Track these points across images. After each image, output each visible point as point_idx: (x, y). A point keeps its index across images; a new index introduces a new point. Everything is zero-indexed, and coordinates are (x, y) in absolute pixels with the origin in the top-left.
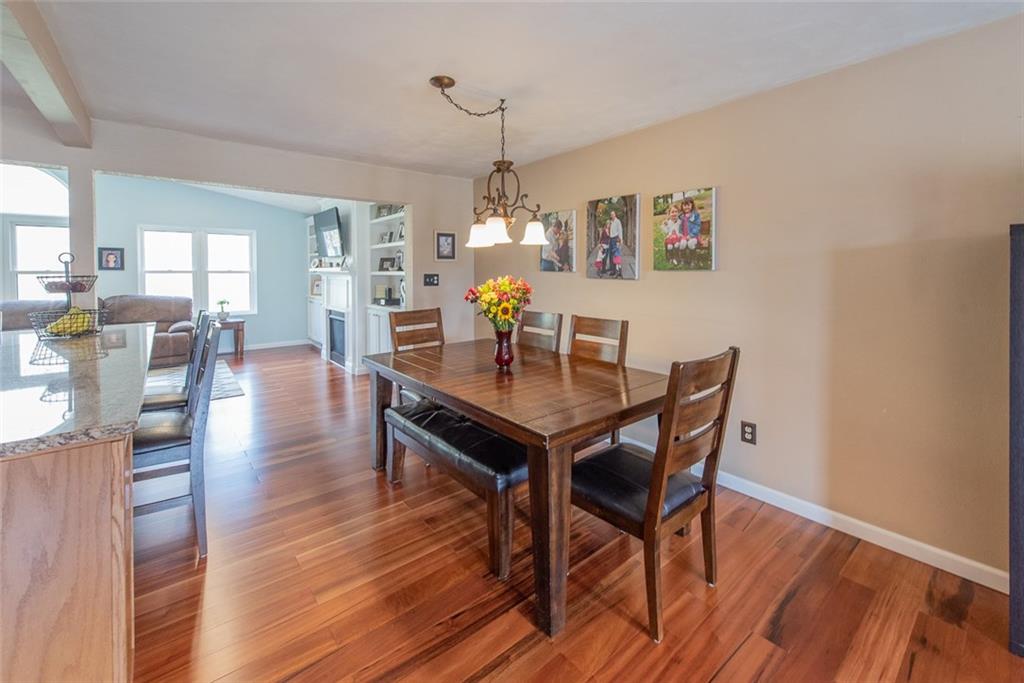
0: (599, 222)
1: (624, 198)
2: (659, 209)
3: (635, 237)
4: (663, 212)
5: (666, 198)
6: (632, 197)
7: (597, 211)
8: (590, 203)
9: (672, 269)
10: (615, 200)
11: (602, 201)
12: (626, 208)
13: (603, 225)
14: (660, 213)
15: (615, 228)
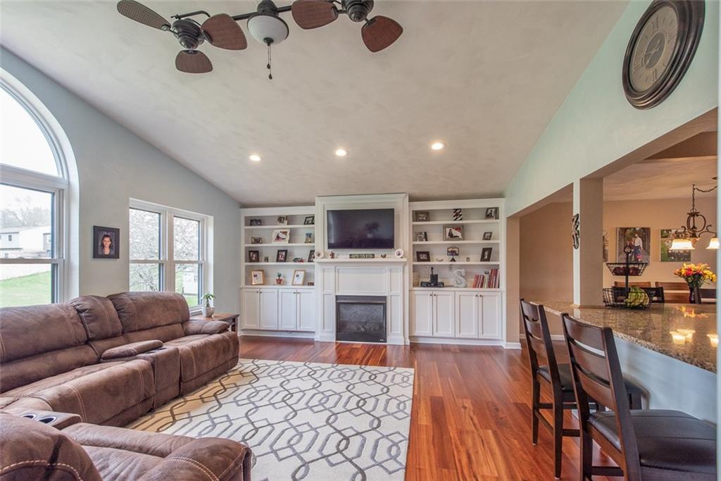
0: (628, 238)
1: (643, 229)
2: (664, 235)
3: (649, 246)
4: (666, 237)
5: (668, 231)
6: (648, 229)
7: (625, 234)
8: (621, 229)
9: (670, 261)
10: (638, 229)
11: (630, 229)
12: (645, 234)
13: (631, 240)
14: (664, 237)
15: (638, 242)
